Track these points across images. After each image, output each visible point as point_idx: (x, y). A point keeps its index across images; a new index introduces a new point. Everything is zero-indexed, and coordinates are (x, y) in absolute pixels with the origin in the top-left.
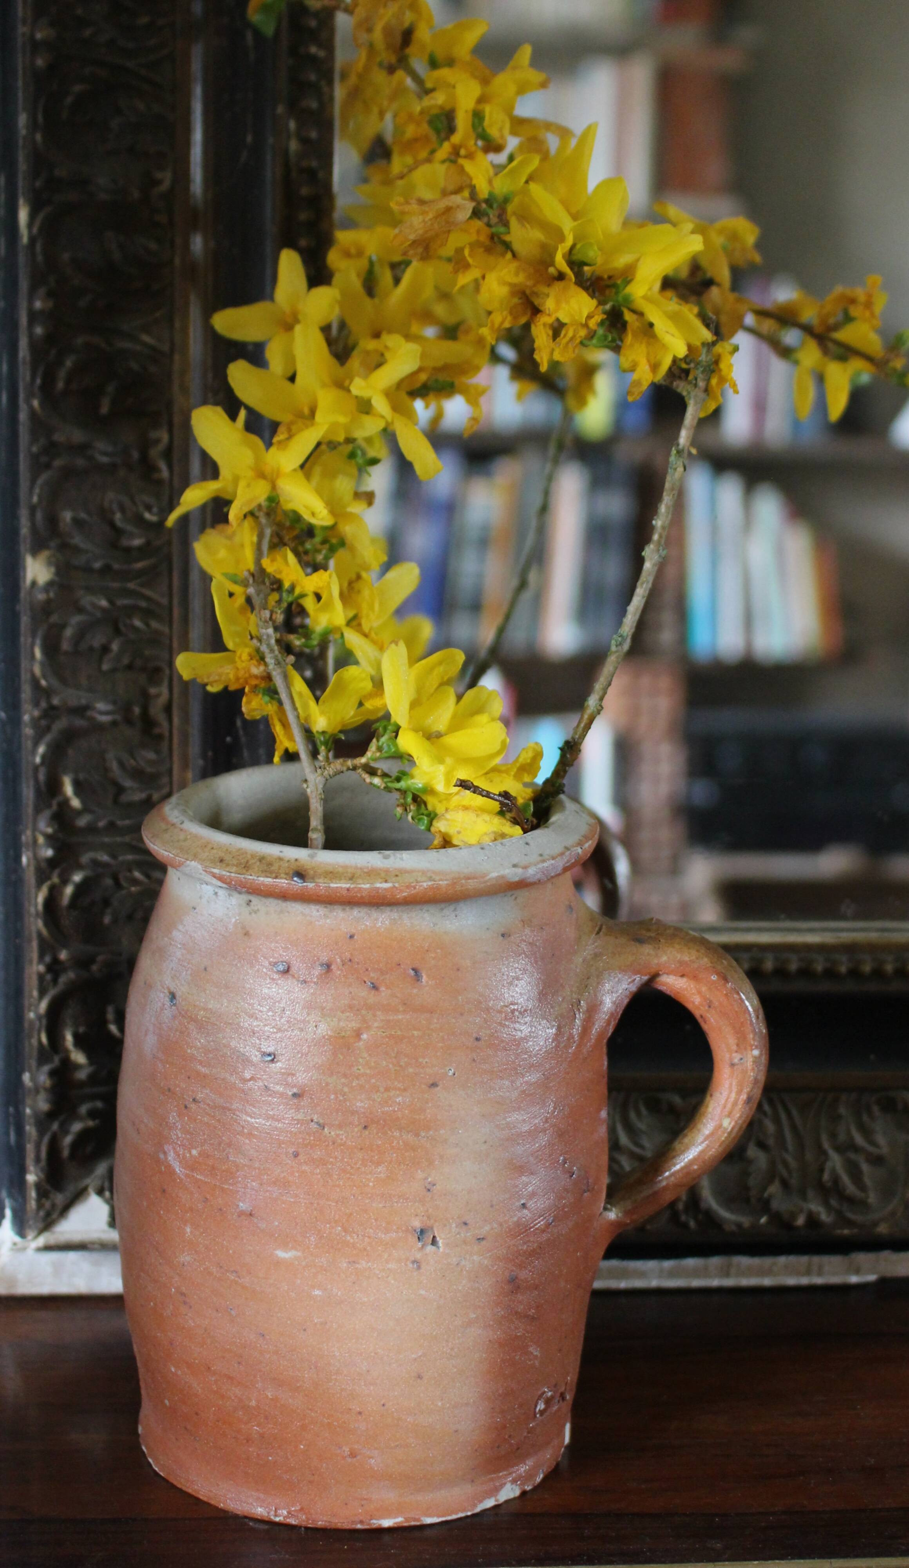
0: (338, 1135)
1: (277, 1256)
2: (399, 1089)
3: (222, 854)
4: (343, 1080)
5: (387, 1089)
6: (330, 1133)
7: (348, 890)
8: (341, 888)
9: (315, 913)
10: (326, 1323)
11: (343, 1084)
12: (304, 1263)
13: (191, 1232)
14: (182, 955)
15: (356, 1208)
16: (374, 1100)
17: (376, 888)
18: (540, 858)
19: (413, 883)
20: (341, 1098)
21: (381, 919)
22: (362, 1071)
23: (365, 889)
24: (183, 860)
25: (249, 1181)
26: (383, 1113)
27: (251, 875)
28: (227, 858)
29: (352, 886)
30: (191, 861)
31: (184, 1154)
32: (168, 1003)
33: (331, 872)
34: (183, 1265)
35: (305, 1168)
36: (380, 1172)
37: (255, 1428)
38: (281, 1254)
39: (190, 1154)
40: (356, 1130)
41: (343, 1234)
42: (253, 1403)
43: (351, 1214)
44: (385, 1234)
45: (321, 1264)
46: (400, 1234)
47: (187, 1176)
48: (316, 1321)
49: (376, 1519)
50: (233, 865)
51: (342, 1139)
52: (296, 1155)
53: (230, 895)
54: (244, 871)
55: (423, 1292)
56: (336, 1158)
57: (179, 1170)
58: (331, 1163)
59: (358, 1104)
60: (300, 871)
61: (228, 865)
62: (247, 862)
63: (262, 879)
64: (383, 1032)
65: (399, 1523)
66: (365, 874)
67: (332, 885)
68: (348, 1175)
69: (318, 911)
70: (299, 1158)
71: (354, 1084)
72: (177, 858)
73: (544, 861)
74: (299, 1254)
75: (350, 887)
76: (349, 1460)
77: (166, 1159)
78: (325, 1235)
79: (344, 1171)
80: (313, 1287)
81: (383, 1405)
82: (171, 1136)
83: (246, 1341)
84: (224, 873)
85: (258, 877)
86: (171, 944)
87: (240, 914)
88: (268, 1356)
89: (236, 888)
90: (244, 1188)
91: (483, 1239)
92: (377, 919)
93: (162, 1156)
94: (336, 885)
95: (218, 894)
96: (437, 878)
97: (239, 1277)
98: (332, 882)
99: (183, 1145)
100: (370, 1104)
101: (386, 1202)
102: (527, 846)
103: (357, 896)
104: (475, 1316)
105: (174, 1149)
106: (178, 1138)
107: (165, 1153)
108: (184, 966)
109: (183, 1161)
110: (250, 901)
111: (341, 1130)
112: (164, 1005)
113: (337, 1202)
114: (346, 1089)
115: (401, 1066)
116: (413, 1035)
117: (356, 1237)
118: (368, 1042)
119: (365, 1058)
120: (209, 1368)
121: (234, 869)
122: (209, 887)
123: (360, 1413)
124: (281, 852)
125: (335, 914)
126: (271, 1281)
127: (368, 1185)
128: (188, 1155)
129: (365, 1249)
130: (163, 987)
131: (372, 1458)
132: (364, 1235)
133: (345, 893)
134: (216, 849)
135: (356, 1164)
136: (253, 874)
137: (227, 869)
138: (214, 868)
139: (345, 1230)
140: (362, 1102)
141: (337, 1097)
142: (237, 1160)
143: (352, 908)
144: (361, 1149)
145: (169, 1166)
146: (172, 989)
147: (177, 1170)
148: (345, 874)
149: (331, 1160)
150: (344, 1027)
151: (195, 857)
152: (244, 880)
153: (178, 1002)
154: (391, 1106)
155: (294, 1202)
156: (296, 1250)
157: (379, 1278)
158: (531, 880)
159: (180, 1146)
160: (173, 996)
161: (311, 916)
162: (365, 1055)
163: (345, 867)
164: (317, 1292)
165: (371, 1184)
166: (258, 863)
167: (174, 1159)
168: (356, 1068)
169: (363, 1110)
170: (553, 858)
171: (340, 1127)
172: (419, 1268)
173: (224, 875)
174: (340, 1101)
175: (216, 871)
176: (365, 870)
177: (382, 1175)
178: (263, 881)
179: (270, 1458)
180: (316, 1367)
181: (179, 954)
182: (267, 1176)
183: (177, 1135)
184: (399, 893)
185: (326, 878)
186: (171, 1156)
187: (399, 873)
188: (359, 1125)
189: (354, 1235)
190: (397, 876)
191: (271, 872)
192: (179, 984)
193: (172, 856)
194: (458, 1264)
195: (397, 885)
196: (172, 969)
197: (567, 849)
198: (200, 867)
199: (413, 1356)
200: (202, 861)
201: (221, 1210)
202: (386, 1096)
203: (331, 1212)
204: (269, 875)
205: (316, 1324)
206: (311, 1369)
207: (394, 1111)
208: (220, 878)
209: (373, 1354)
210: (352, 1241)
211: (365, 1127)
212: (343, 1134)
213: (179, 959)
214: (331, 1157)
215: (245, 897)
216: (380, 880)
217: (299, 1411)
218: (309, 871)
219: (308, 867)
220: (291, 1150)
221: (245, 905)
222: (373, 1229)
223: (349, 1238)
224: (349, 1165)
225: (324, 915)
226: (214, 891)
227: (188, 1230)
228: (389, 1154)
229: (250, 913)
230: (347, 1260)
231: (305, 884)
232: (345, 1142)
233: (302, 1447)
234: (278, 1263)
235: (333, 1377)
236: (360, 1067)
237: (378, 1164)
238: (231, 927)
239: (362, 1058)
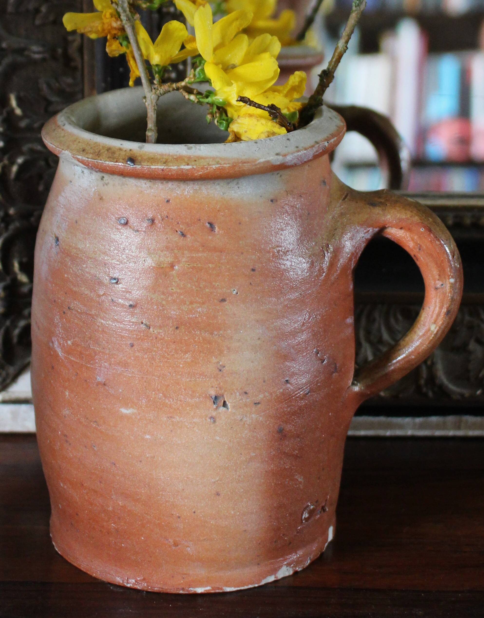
0: (159, 333)
1: (121, 412)
2: (199, 303)
3: (84, 146)
4: (162, 296)
5: (191, 303)
6: (154, 331)
7: (163, 170)
8: (158, 169)
9: (144, 185)
10: (154, 457)
11: (162, 299)
12: (138, 417)
13: (69, 395)
14: (64, 212)
15: (172, 381)
16: (182, 310)
17: (181, 169)
18: (296, 149)
19: (206, 165)
20: (161, 308)
21: (187, 190)
22: (175, 290)
23: (174, 170)
24: (61, 150)
25: (103, 362)
26: (189, 318)
28: (88, 148)
29: (165, 168)
30: (66, 150)
31: (63, 343)
32: (54, 244)
33: (153, 159)
34: (65, 416)
35: (137, 354)
36: (187, 358)
37: (113, 525)
38: (124, 411)
39: (67, 343)
40: (171, 329)
41: (164, 398)
42: (110, 509)
43: (168, 385)
44: (191, 399)
45: (149, 418)
46: (201, 399)
47: (66, 358)
48: (147, 456)
49: (192, 588)
50: (91, 153)
51: (162, 336)
52: (132, 346)
53: (90, 173)
54: (97, 157)
55: (218, 438)
56: (158, 348)
57: (61, 354)
58: (155, 351)
59: (172, 312)
60: (133, 158)
61: (88, 153)
62: (100, 151)
63: (108, 162)
64: (189, 265)
65: (208, 590)
66: (175, 160)
67: (152, 167)
68: (166, 360)
70: (134, 347)
71: (169, 299)
72: (57, 148)
73: (299, 151)
74: (135, 411)
75: (163, 168)
76: (174, 548)
77: (53, 346)
78: (152, 399)
79: (164, 357)
80: (145, 433)
81: (194, 512)
82: (56, 332)
83: (104, 468)
84: (85, 158)
85: (105, 161)
86: (58, 205)
87: (97, 186)
88: (118, 478)
89: (93, 168)
90: (100, 367)
91: (259, 403)
92: (184, 190)
93: (51, 344)
94: (154, 167)
95: (84, 172)
96: (223, 162)
97: (98, 425)
98: (152, 165)
99: (62, 338)
100: (180, 312)
101: (191, 377)
102: (288, 141)
103: (169, 174)
104: (254, 454)
105: (58, 340)
106: (60, 333)
107: (53, 342)
108: (64, 220)
109: (63, 347)
110: (103, 177)
111: (161, 330)
112: (52, 245)
113: (159, 377)
114: (164, 302)
115: (200, 288)
116: (209, 267)
117: (172, 401)
118: (178, 271)
119: (177, 282)
120: (82, 485)
121: (91, 156)
122: (78, 168)
123: (179, 517)
126: (119, 429)
127: (179, 366)
128: (66, 344)
129: (178, 409)
130: (52, 234)
131: (188, 547)
132: (178, 399)
133: (161, 172)
134: (81, 143)
135: (171, 352)
136: (102, 159)
137: (87, 156)
138: (78, 155)
139: (165, 396)
140: (174, 311)
141: (158, 308)
142: (95, 348)
144: (174, 342)
145: (55, 351)
146: (57, 235)
147: (60, 354)
148: (161, 160)
149: (155, 349)
150: (163, 261)
152: (97, 163)
153: (60, 243)
154: (194, 314)
155: (132, 377)
156: (133, 408)
157: (188, 428)
158: (290, 164)
160: (57, 239)
161: (141, 187)
162: (177, 280)
164: (148, 437)
165: (181, 366)
166: (106, 152)
167: (58, 347)
168: (170, 288)
169: (175, 317)
170: (306, 149)
171: (160, 327)
172: (215, 422)
173: (85, 160)
174: (160, 310)
175: (80, 157)
176: (175, 157)
177: (188, 360)
178: (109, 164)
179: (123, 545)
180: (149, 486)
181: (61, 211)
182: (114, 359)
183: (59, 331)
185: (150, 162)
186: (56, 344)
187: (197, 159)
188: (172, 326)
189: (171, 399)
190: (195, 161)
191: (114, 158)
192: (61, 232)
194: (241, 420)
195: (195, 167)
196: (58, 221)
197: (317, 143)
198: (69, 154)
199: (213, 480)
201: (86, 381)
202: (191, 307)
203: (155, 384)
204: (112, 160)
205: (147, 458)
206: (145, 487)
207: (196, 317)
208: (83, 162)
209: (185, 478)
210: (169, 403)
211: (177, 328)
212: (162, 333)
213: (62, 215)
214: (155, 348)
215: (100, 175)
216: (184, 164)
217: (139, 514)
218: (138, 157)
220: (129, 342)
221: (100, 179)
222: (183, 396)
223: (167, 401)
224: (166, 353)
225: (150, 186)
226: (81, 170)
227: (67, 394)
228: (193, 345)
229: (104, 185)
230: (166, 416)
231: (135, 166)
232: (164, 338)
233: (143, 538)
234: (123, 417)
235: (160, 493)
236: (173, 288)
237: (186, 352)
238: (92, 194)
239: (174, 282)
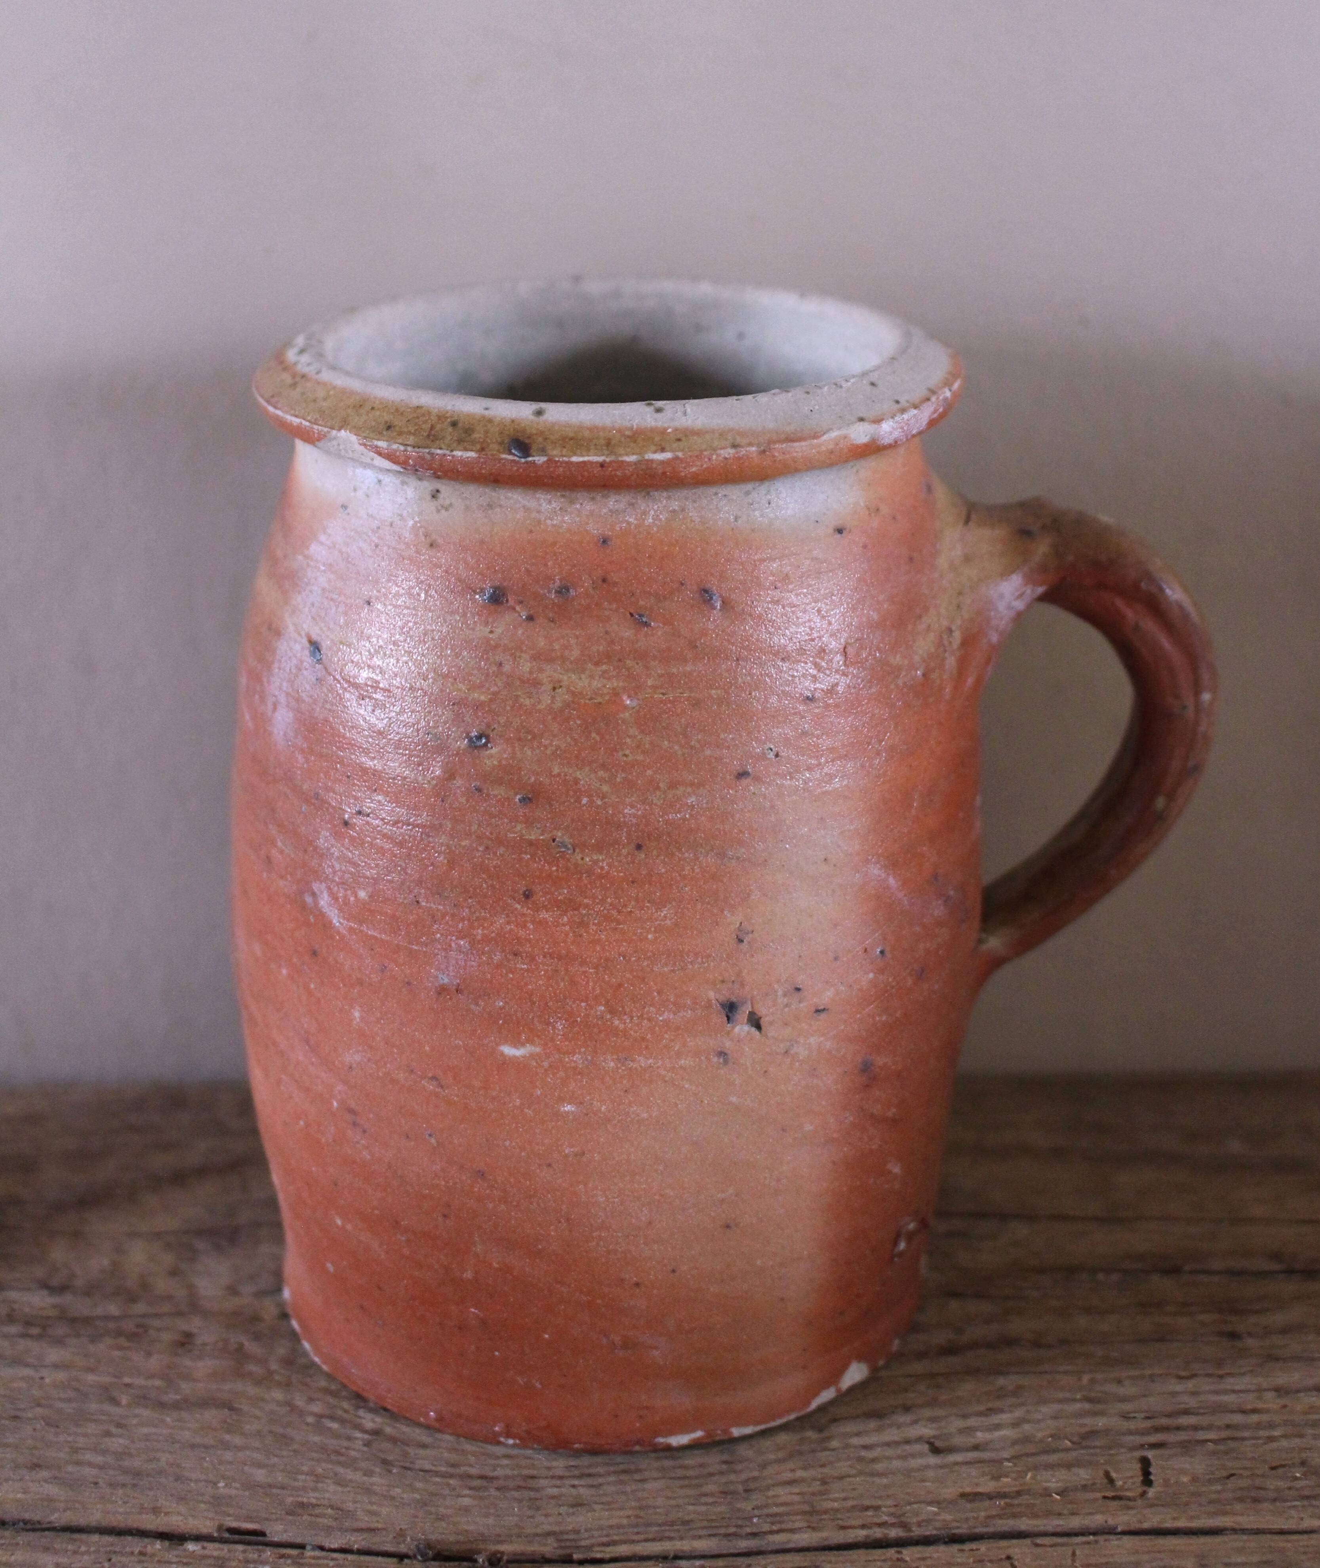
0: (596, 862)
1: (502, 1054)
2: (692, 784)
3: (387, 417)
4: (601, 773)
5: (672, 786)
6: (582, 859)
7: (602, 465)
8: (591, 463)
9: (545, 506)
10: (584, 1153)
11: (602, 780)
12: (546, 1064)
13: (362, 1018)
14: (329, 581)
15: (628, 976)
16: (651, 804)
17: (647, 460)
18: (897, 407)
19: (705, 450)
20: (599, 802)
21: (652, 512)
22: (630, 758)
23: (629, 464)
24: (326, 430)
25: (454, 938)
26: (667, 822)
27: (441, 449)
28: (399, 422)
29: (608, 460)
30: (339, 430)
31: (345, 896)
32: (308, 660)
33: (571, 439)
34: (351, 1067)
35: (544, 915)
36: (665, 917)
37: (473, 1310)
38: (508, 1051)
39: (356, 897)
40: (624, 851)
41: (608, 1017)
42: (469, 1275)
43: (620, 985)
44: (675, 1014)
45: (573, 1065)
46: (699, 1012)
47: (351, 930)
48: (567, 1151)
49: (663, 1436)
50: (410, 433)
51: (602, 868)
52: (528, 895)
53: (403, 483)
54: (429, 442)
55: (734, 1099)
56: (594, 897)
57: (340, 923)
58: (587, 906)
59: (626, 811)
60: (521, 438)
61: (400, 434)
62: (432, 427)
63: (458, 453)
64: (663, 694)
65: (698, 1439)
66: (628, 440)
67: (575, 459)
68: (613, 925)
69: (550, 502)
70: (535, 898)
71: (618, 780)
72: (316, 427)
73: (903, 411)
74: (538, 1050)
75: (604, 461)
76: (621, 1353)
77: (316, 903)
78: (579, 1019)
79: (608, 918)
80: (562, 1100)
81: (673, 1271)
82: (324, 869)
83: (455, 1183)
84: (395, 446)
85: (452, 451)
86: (308, 565)
87: (420, 513)
88: (491, 1206)
89: (417, 470)
90: (445, 950)
91: (824, 1010)
92: (644, 513)
93: (309, 900)
94: (581, 459)
95: (384, 483)
96: (745, 441)
97: (442, 1087)
98: (575, 454)
99: (343, 883)
100: (646, 810)
101: (674, 964)
102: (874, 388)
103: (616, 475)
104: (811, 1128)
105: (329, 888)
106: (335, 872)
107: (314, 894)
108: (332, 599)
109: (344, 908)
110: (438, 491)
111: (601, 853)
112: (302, 662)
113: (596, 967)
114: (605, 788)
115: (692, 747)
116: (711, 696)
117: (628, 1021)
118: (638, 711)
119: (635, 737)
120: (397, 1223)
121: (411, 440)
122: (369, 473)
123: (637, 1285)
124: (486, 409)
125: (578, 506)
126: (494, 1094)
127: (647, 938)
128: (352, 899)
129: (644, 1039)
130: (300, 635)
131: (656, 1348)
132: (642, 1015)
133: (597, 470)
134: (378, 409)
135: (625, 906)
136: (443, 446)
137: (400, 441)
138: (378, 440)
139: (612, 1011)
140: (632, 807)
141: (591, 802)
142: (432, 905)
143: (605, 497)
144: (633, 882)
145: (322, 915)
146: (315, 637)
147: (335, 921)
148: (595, 441)
149: (586, 901)
150: (599, 689)
151: (344, 424)
152: (428, 457)
153: (324, 657)
154: (679, 812)
155: (528, 970)
156: (532, 1043)
157: (666, 1082)
158: (887, 441)
159: (338, 884)
160: (315, 646)
161: (539, 512)
162: (634, 731)
163: (593, 429)
164: (568, 1108)
165: (650, 936)
166: (450, 429)
167: (330, 905)
168: (620, 753)
169: (634, 821)
170: (916, 407)
171: (599, 847)
172: (726, 1062)
173: (396, 451)
174: (598, 807)
175: (382, 444)
176: (627, 433)
177: (668, 922)
178: (461, 456)
179: (497, 1353)
180: (568, 1220)
181: (322, 580)
182: (482, 930)
183: (333, 867)
184: (685, 468)
185: (564, 447)
186: (324, 901)
187: (682, 435)
188: (629, 843)
189: (625, 1017)
190: (679, 440)
191: (473, 442)
192: (325, 629)
193: (307, 424)
194: (786, 1052)
195: (680, 454)
196: (313, 605)
197: (933, 392)
198: (354, 438)
199: (719, 1195)
200: (356, 430)
201: (409, 983)
202: (670, 796)
203: (588, 983)
204: (471, 447)
205: (567, 1156)
206: (560, 1222)
207: (684, 819)
208: (390, 457)
209: (657, 1197)
210: (622, 1026)
211: (639, 847)
212: (603, 860)
213: (324, 589)
214: (586, 898)
215: (428, 486)
216: (653, 448)
217: (541, 1285)
218: (535, 437)
219: (534, 432)
220: (522, 887)
221: (429, 498)
222: (656, 1007)
223: (617, 1022)
224: (614, 908)
225: (561, 509)
226: (377, 478)
227: (357, 1014)
228: (678, 887)
229: (438, 511)
230: (615, 1057)
231: (530, 459)
232: (608, 873)
233: (547, 1336)
234: (505, 1063)
235: (595, 1234)
236: (627, 752)
237: (660, 905)
238: (407, 535)
239: (630, 737)
